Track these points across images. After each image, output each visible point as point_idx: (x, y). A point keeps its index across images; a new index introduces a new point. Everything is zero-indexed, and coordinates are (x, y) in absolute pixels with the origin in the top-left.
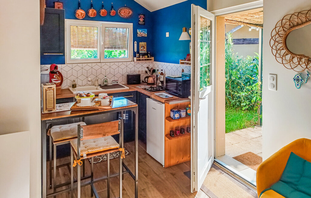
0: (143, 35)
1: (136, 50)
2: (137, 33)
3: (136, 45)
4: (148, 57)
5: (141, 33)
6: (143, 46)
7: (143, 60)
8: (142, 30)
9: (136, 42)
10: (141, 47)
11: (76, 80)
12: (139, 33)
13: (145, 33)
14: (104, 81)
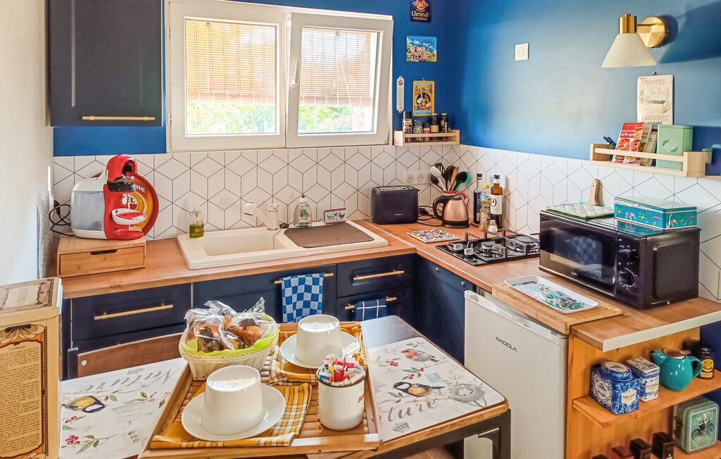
0: (425, 57)
1: (400, 107)
2: (406, 50)
3: (401, 89)
4: (441, 130)
5: (419, 49)
6: (424, 94)
7: (424, 140)
8: (422, 38)
9: (401, 79)
10: (419, 97)
11: (203, 210)
12: (412, 49)
13: (431, 51)
14: (299, 214)
